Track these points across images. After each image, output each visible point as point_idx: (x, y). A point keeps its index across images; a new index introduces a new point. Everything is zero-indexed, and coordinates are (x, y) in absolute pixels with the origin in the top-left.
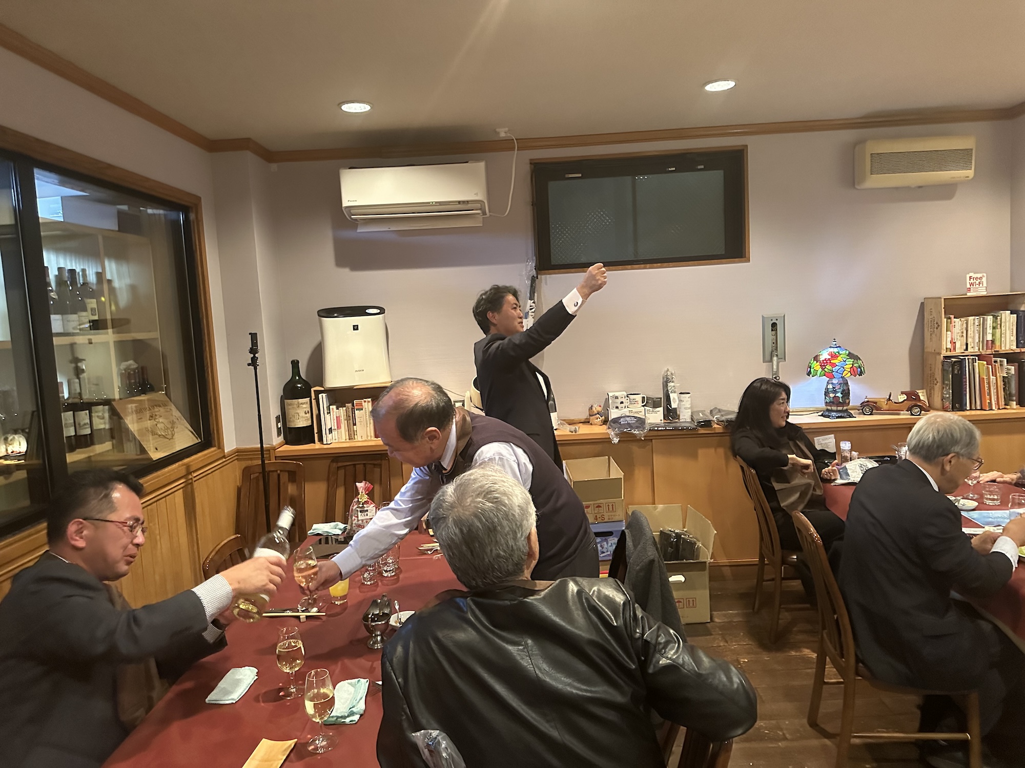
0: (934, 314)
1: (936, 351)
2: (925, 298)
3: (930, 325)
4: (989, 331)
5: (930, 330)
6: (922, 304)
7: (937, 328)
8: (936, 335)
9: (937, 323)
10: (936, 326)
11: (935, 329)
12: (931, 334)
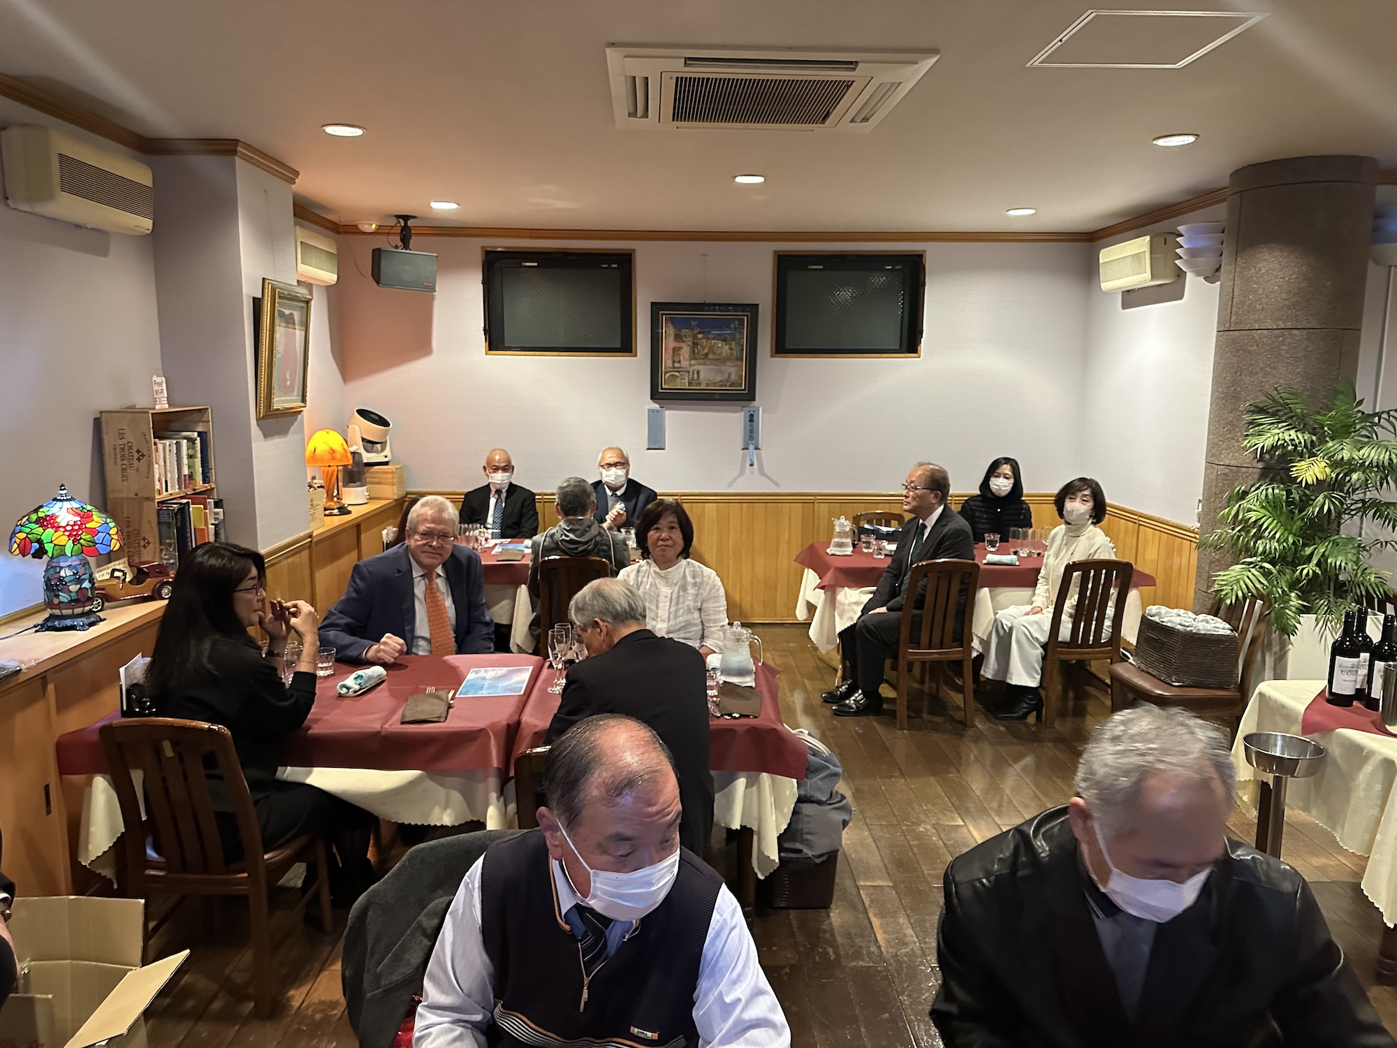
0: (129, 437)
1: (140, 495)
2: (101, 412)
3: (119, 456)
4: (185, 461)
5: (119, 462)
6: (98, 423)
7: (139, 459)
8: (137, 470)
9: (138, 451)
10: (136, 456)
11: (135, 462)
12: (123, 469)
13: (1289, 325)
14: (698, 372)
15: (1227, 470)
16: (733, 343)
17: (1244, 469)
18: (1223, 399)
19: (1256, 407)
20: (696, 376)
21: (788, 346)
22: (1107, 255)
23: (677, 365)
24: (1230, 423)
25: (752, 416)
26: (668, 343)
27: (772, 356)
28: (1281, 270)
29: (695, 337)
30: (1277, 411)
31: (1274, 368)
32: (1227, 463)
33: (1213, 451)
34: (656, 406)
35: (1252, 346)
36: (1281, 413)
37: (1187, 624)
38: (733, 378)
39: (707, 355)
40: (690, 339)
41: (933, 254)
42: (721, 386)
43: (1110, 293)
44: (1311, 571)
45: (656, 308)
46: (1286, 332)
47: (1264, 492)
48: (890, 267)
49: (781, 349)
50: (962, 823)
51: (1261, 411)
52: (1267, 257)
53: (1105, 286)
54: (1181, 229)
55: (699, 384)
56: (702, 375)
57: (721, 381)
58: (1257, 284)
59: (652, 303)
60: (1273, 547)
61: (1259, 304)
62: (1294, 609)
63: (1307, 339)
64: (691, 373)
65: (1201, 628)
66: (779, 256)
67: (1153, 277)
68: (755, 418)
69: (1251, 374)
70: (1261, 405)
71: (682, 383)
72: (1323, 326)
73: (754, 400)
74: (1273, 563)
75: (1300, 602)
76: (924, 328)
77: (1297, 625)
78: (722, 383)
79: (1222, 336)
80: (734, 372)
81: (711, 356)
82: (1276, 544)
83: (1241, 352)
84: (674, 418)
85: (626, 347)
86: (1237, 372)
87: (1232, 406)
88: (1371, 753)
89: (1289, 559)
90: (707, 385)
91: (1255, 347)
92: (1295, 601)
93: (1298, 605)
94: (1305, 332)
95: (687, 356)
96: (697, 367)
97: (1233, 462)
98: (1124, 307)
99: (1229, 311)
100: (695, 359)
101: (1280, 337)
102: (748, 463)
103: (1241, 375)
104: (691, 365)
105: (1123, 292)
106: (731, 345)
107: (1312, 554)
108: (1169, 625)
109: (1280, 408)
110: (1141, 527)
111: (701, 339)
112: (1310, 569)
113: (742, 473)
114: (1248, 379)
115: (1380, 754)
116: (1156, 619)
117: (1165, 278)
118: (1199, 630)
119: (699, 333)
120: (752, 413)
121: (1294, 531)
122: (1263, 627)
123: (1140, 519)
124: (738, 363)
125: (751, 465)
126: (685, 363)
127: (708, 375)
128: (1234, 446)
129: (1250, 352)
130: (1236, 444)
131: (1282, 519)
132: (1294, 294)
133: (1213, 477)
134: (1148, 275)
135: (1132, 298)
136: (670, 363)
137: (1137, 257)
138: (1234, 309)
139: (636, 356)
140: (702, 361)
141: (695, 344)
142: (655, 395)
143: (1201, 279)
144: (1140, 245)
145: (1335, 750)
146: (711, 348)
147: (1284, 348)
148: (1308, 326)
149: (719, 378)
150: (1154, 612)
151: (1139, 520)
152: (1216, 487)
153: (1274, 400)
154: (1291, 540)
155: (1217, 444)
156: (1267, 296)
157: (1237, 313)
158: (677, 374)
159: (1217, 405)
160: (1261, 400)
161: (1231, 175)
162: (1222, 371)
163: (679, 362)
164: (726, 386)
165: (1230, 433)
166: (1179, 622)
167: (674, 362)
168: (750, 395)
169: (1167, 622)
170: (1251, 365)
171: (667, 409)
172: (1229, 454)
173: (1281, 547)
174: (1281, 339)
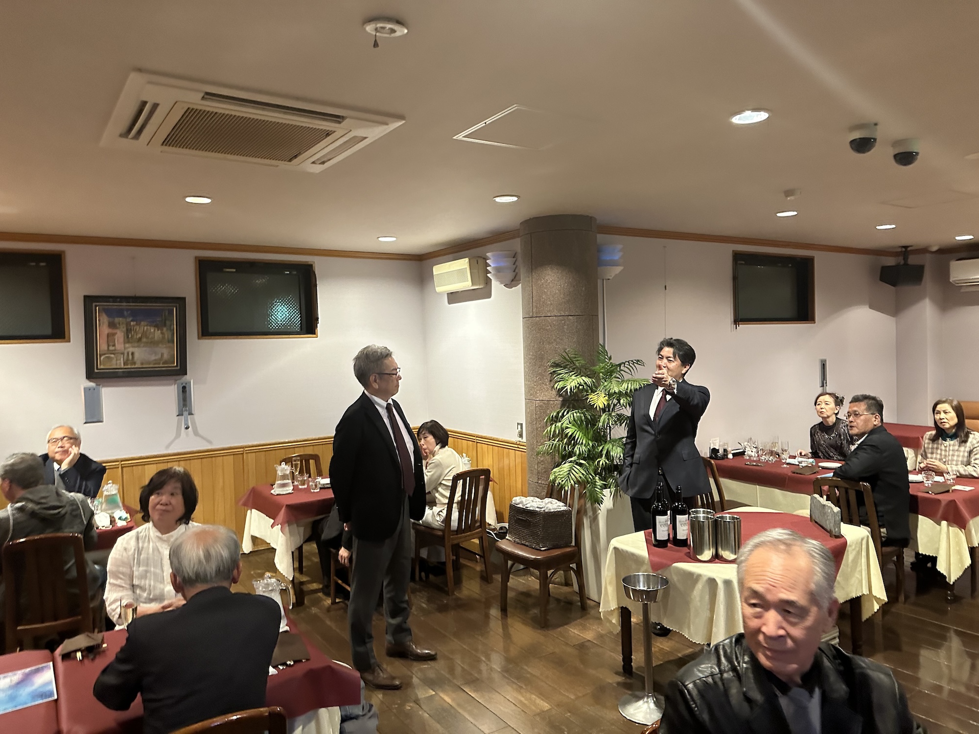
13: (567, 313)
14: (133, 354)
15: (541, 404)
16: (165, 329)
17: (552, 402)
18: (534, 359)
19: (555, 363)
20: (130, 357)
21: (211, 330)
22: (438, 270)
23: (111, 348)
24: (541, 374)
25: (184, 388)
26: (102, 329)
27: (199, 338)
28: (558, 281)
29: (128, 324)
30: (568, 364)
31: (561, 340)
32: (541, 398)
33: (531, 392)
34: (92, 384)
35: (548, 327)
36: (568, 367)
37: (541, 507)
38: (166, 356)
39: (140, 339)
40: (124, 326)
41: (320, 265)
42: (155, 364)
43: (440, 294)
44: (604, 463)
45: (89, 300)
46: (565, 318)
47: (572, 416)
48: (288, 273)
49: (206, 332)
50: (434, 693)
51: (556, 365)
52: (550, 273)
53: (439, 289)
54: (489, 254)
55: (135, 363)
56: (137, 356)
57: (155, 360)
58: (546, 288)
59: (86, 297)
60: (584, 450)
61: (549, 301)
62: (599, 487)
63: (577, 322)
64: (126, 355)
65: (551, 508)
66: (199, 261)
67: (473, 284)
68: (187, 389)
69: (549, 343)
70: (557, 362)
71: (119, 363)
72: (583, 314)
73: (186, 374)
74: (584, 459)
75: (602, 482)
76: (319, 317)
77: (603, 497)
78: (156, 362)
79: (528, 320)
80: (166, 353)
81: (144, 340)
82: (584, 447)
83: (542, 330)
84: (110, 395)
85: (58, 333)
86: (540, 342)
87: (540, 363)
88: (699, 576)
89: (591, 456)
90: (142, 364)
91: (550, 327)
92: (599, 483)
93: (601, 485)
94: (575, 317)
95: (122, 340)
96: (131, 350)
97: (544, 398)
98: (449, 303)
99: (531, 305)
100: (128, 342)
101: (563, 320)
102: (183, 427)
103: (543, 344)
104: (125, 348)
105: (448, 294)
106: (162, 330)
107: (602, 451)
108: (531, 509)
109: (567, 363)
110: (478, 444)
111: (134, 326)
112: (603, 461)
113: (178, 435)
114: (547, 346)
115: (705, 576)
116: (520, 506)
117: (480, 285)
118: (550, 509)
119: (132, 321)
120: (184, 385)
121: (589, 438)
122: (582, 501)
123: (477, 438)
124: (170, 345)
125: (187, 428)
126: (119, 346)
127: (142, 355)
128: (544, 388)
129: (547, 330)
130: (545, 387)
131: (584, 431)
132: (567, 295)
133: (533, 408)
134: (470, 283)
135: (454, 297)
136: (105, 347)
137: (461, 271)
138: (534, 304)
139: (69, 341)
140: (136, 344)
141: (128, 331)
142: (91, 374)
143: (503, 285)
144: (463, 264)
145: (674, 578)
146: (144, 334)
147: (565, 327)
148: (577, 314)
149: (153, 358)
150: (518, 501)
151: (476, 440)
152: (536, 414)
153: (565, 358)
154: (591, 445)
155: (533, 387)
156: (553, 297)
157: (537, 307)
158: (112, 356)
159: (530, 363)
160: (557, 359)
161: (520, 224)
162: (531, 342)
163: (114, 345)
164: (159, 364)
165: (541, 380)
166: (536, 506)
167: (108, 346)
168: (182, 370)
169: (530, 507)
170: (549, 338)
171: (104, 386)
172: (542, 393)
173: (587, 449)
174: (563, 322)
